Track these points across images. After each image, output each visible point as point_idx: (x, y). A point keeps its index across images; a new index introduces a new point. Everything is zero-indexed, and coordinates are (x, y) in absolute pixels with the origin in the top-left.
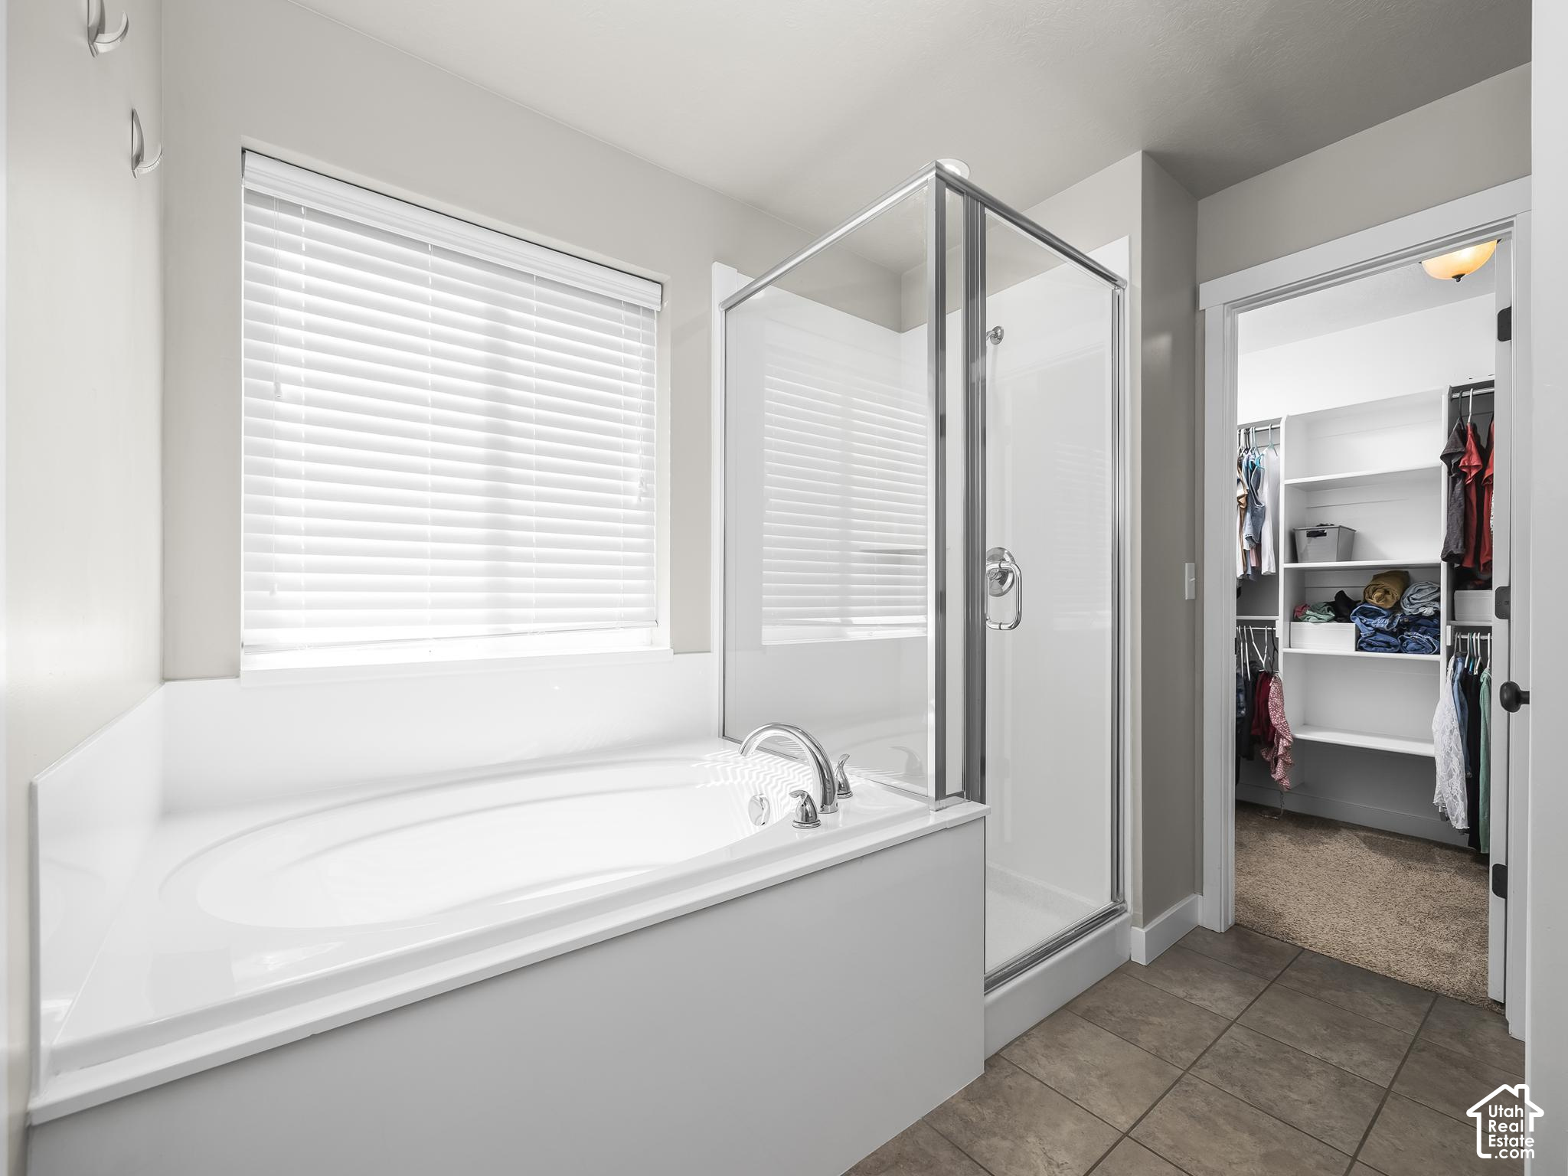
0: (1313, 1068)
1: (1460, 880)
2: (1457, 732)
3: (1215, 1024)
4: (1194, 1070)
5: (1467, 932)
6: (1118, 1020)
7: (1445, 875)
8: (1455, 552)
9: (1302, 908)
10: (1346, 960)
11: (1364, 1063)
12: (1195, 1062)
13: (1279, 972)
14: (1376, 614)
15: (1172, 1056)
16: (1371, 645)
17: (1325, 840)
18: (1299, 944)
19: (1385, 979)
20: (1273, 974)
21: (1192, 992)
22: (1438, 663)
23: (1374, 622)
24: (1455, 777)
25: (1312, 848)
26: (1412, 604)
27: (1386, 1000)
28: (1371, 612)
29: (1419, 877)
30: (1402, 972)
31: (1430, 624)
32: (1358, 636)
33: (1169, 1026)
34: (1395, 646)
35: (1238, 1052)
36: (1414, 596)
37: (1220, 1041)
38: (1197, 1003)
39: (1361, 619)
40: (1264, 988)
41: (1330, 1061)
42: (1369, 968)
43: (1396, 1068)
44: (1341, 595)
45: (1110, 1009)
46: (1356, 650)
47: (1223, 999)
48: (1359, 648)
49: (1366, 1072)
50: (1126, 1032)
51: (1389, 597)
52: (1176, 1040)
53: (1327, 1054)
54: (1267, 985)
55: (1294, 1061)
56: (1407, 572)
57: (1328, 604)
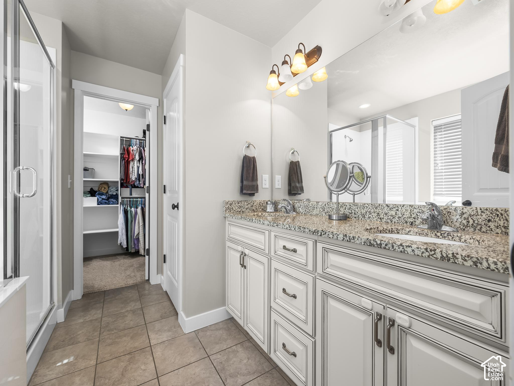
0: (126, 314)
1: (125, 260)
2: (124, 224)
3: (98, 321)
4: (101, 335)
5: (134, 270)
6: (68, 341)
7: (122, 260)
8: (123, 178)
9: (97, 281)
10: (116, 288)
11: (134, 306)
12: (100, 333)
13: (103, 299)
14: (102, 194)
15: (93, 337)
16: (101, 203)
17: (91, 263)
18: (103, 290)
19: (126, 287)
20: (102, 300)
21: (85, 318)
22: (118, 207)
23: (102, 197)
24: (124, 235)
25: (89, 266)
26: (111, 192)
27: (129, 291)
28: (101, 194)
29: (117, 263)
30: (128, 284)
31: (116, 197)
32: (98, 201)
33: (86, 331)
34: (107, 203)
35: (108, 323)
36: (111, 189)
37: (102, 324)
38: (89, 320)
39: (99, 196)
40: (103, 305)
41: (128, 310)
42: (122, 287)
43: (140, 303)
44: (92, 189)
45: (62, 340)
46: (97, 205)
47: (95, 314)
48: (98, 204)
49: (136, 307)
50: (73, 342)
51: (106, 190)
52: (91, 333)
53: (127, 309)
54: (103, 304)
55: (122, 315)
56: (108, 183)
57: (89, 191)
